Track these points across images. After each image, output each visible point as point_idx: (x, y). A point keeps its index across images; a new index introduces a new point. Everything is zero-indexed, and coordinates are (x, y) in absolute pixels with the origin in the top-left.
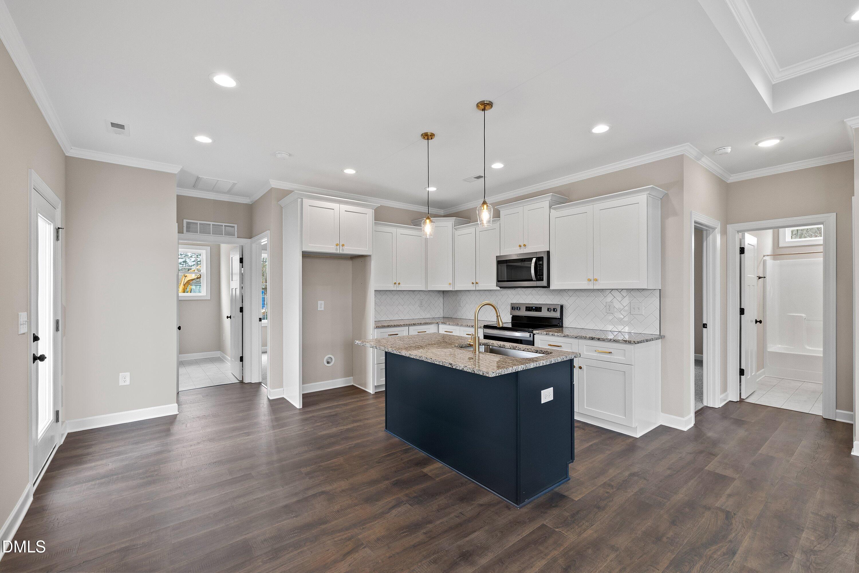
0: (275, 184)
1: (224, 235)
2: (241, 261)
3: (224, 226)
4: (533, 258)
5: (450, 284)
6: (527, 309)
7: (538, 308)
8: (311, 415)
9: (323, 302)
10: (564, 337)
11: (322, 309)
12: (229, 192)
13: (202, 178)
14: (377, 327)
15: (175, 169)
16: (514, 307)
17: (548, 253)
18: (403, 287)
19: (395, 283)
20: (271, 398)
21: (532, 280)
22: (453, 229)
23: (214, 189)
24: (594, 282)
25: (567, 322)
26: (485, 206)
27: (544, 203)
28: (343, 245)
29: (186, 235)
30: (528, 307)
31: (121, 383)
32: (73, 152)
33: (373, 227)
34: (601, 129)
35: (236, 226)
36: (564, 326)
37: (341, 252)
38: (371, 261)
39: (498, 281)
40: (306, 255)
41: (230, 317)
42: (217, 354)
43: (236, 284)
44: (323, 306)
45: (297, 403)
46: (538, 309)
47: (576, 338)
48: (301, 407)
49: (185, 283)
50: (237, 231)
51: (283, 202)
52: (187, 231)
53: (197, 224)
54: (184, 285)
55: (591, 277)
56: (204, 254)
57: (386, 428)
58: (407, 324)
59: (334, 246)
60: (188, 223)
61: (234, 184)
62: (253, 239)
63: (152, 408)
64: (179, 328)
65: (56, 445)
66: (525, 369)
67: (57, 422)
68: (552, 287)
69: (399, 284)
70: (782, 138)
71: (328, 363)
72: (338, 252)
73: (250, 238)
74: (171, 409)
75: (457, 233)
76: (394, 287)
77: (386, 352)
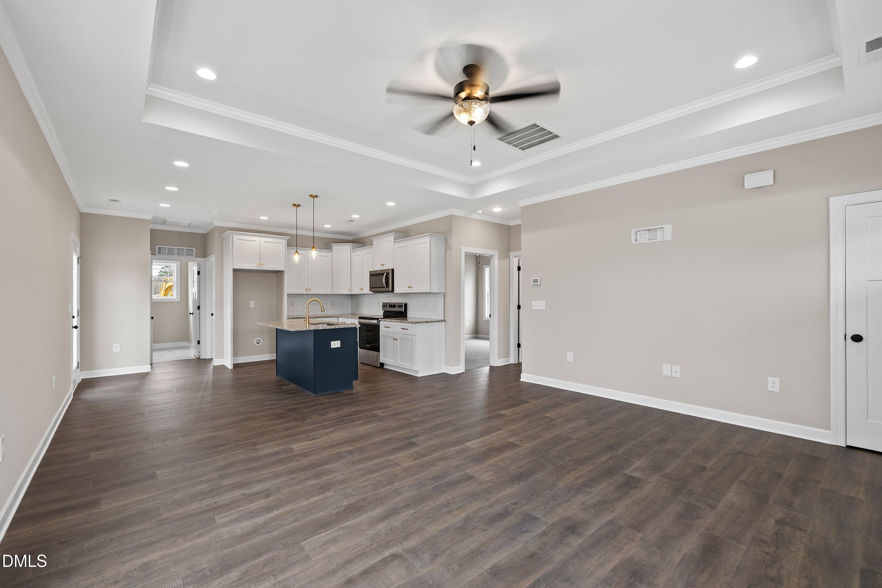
0: (217, 223)
1: (185, 256)
2: (199, 273)
3: (185, 249)
4: (385, 273)
5: (349, 290)
8: (236, 371)
9: (253, 302)
11: (253, 306)
12: (189, 226)
13: (167, 220)
14: (288, 318)
15: (149, 217)
16: (384, 305)
17: (393, 270)
18: (313, 292)
19: (307, 289)
20: (215, 365)
21: (384, 287)
22: (351, 251)
23: (177, 225)
25: (410, 314)
26: (314, 249)
27: (391, 238)
28: (263, 264)
29: (158, 256)
30: (389, 305)
31: (114, 350)
32: (85, 210)
33: (285, 251)
34: (391, 204)
35: (194, 249)
36: (408, 317)
37: (261, 269)
38: (284, 274)
39: (370, 288)
40: (235, 271)
41: (192, 314)
42: (186, 344)
43: (195, 290)
44: (253, 304)
45: (230, 366)
48: (232, 368)
49: (166, 289)
50: (195, 253)
51: (224, 235)
52: (159, 253)
53: (166, 248)
54: (166, 291)
56: (174, 266)
57: (277, 375)
60: (159, 248)
61: (190, 223)
62: (208, 258)
63: (135, 367)
64: (152, 318)
65: (77, 382)
66: (315, 329)
67: (78, 368)
68: (395, 292)
69: (310, 289)
70: (502, 208)
71: (258, 343)
73: (205, 257)
74: (147, 368)
75: (354, 254)
76: (306, 292)
77: (276, 328)
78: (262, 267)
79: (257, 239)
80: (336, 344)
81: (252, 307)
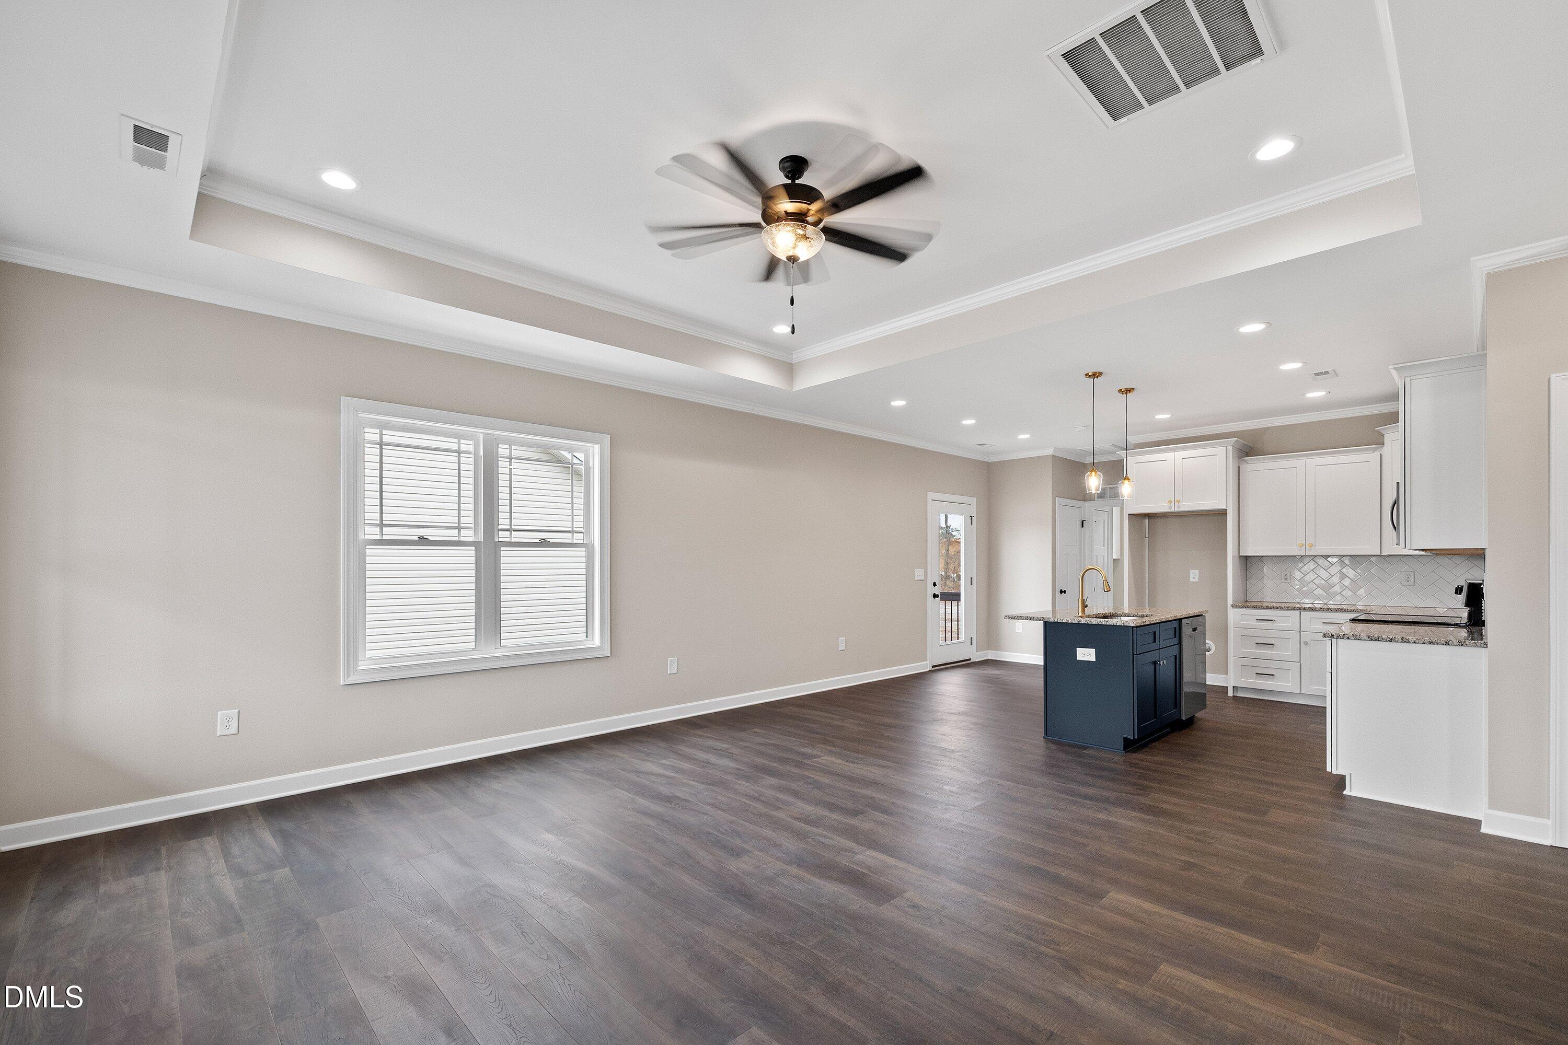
9: (1197, 572)
11: (1198, 580)
28: (1179, 501)
37: (1177, 510)
44: (1197, 577)
58: (1295, 607)
59: (1167, 504)
72: (1172, 510)
78: (1179, 507)
79: (1169, 456)
80: (1086, 654)
81: (1194, 580)
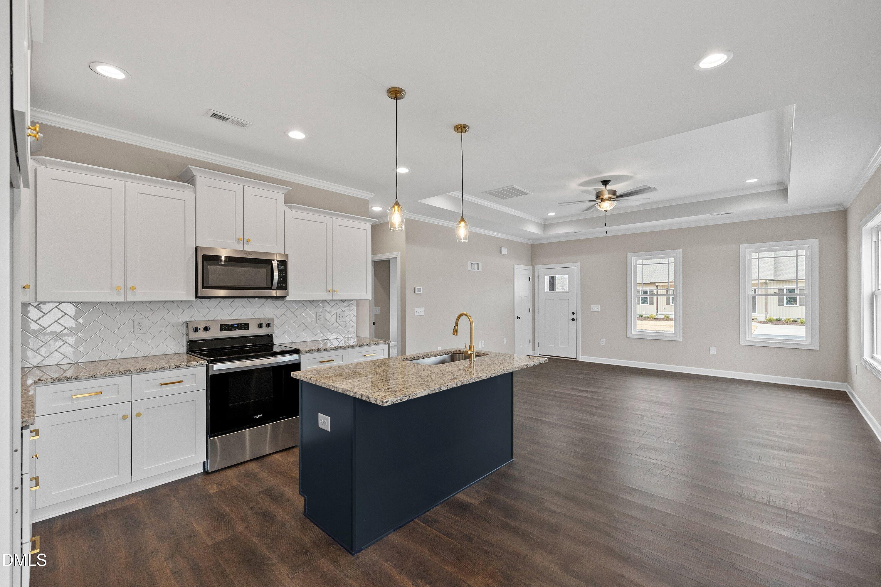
6: (224, 329)
7: (243, 325)
10: (337, 350)
24: (333, 293)
30: (225, 325)
46: (245, 326)
47: (349, 347)
55: (330, 288)
